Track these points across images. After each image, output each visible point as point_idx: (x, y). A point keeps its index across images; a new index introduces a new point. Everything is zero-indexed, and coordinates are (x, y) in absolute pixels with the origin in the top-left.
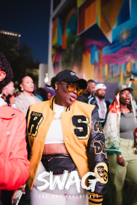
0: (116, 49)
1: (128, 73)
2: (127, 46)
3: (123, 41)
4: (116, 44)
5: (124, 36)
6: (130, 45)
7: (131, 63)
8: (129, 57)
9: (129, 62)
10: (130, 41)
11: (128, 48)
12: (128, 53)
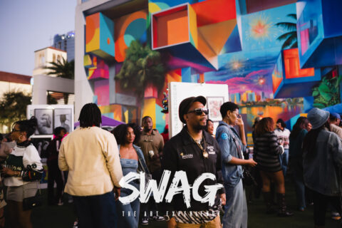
0: (226, 76)
1: (243, 102)
2: (240, 76)
3: (235, 71)
4: (225, 72)
5: (236, 66)
6: (244, 76)
7: (247, 94)
8: (243, 88)
9: (244, 92)
10: (244, 72)
11: (242, 78)
12: (243, 83)
